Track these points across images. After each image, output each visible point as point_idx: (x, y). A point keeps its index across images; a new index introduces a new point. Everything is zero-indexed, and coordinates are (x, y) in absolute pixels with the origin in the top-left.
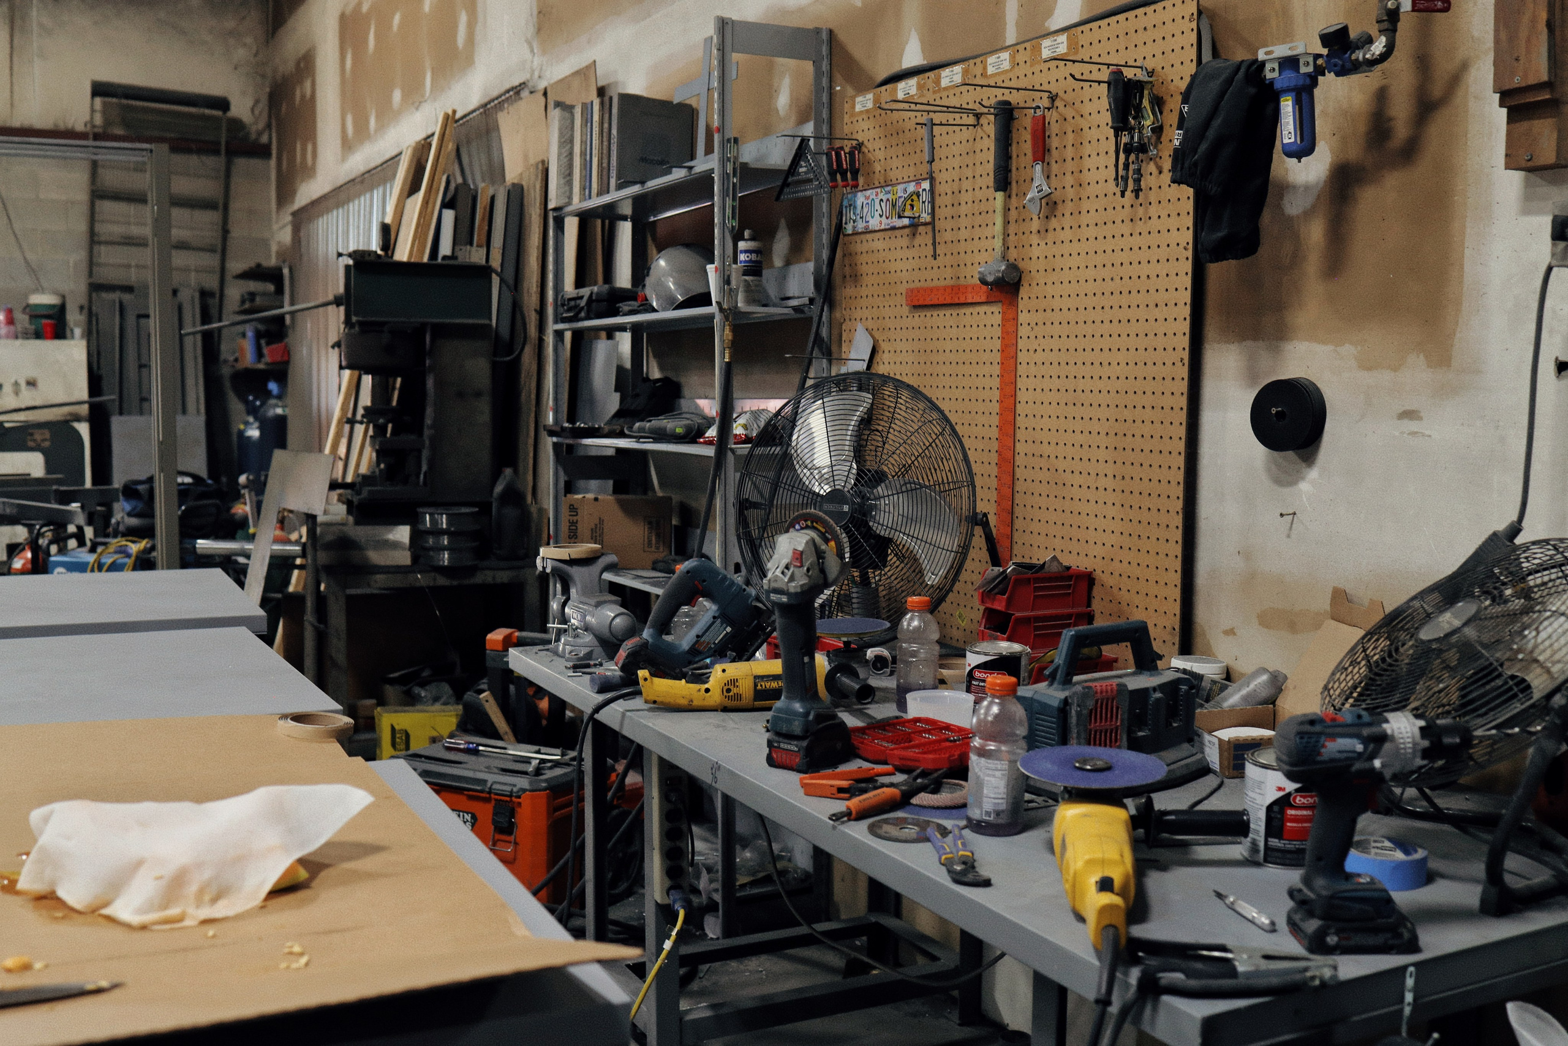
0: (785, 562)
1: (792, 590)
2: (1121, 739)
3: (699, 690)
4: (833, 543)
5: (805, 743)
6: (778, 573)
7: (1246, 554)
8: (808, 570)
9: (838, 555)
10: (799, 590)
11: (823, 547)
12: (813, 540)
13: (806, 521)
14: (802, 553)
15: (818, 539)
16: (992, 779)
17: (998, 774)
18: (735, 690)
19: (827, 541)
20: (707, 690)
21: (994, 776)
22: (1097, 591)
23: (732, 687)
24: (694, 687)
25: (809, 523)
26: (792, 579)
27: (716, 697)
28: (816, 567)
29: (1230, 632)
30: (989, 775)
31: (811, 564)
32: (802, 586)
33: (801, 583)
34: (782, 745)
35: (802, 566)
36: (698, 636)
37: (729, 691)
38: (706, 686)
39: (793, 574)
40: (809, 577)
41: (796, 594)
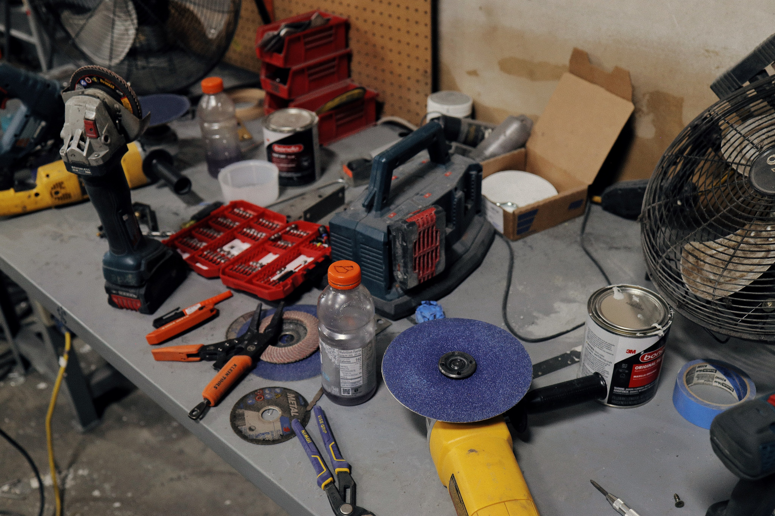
0: (79, 132)
1: (94, 164)
2: (440, 256)
3: (29, 197)
4: (126, 100)
5: (143, 291)
6: (74, 147)
7: (488, 10)
8: (106, 139)
9: (134, 113)
10: (101, 163)
11: (117, 106)
12: (104, 104)
13: (91, 77)
14: (95, 121)
15: (108, 99)
16: (348, 365)
17: (353, 360)
18: (62, 192)
19: (118, 99)
20: (37, 195)
21: (349, 362)
22: (353, 34)
23: (58, 189)
24: (23, 195)
25: (95, 79)
26: (91, 151)
27: (46, 199)
28: (115, 132)
29: (473, 73)
30: (343, 362)
31: (108, 131)
32: (103, 157)
33: (102, 154)
34: (120, 293)
35: (98, 136)
36: (16, 136)
37: (57, 193)
38: (35, 191)
39: (90, 145)
40: (109, 145)
41: (99, 167)
